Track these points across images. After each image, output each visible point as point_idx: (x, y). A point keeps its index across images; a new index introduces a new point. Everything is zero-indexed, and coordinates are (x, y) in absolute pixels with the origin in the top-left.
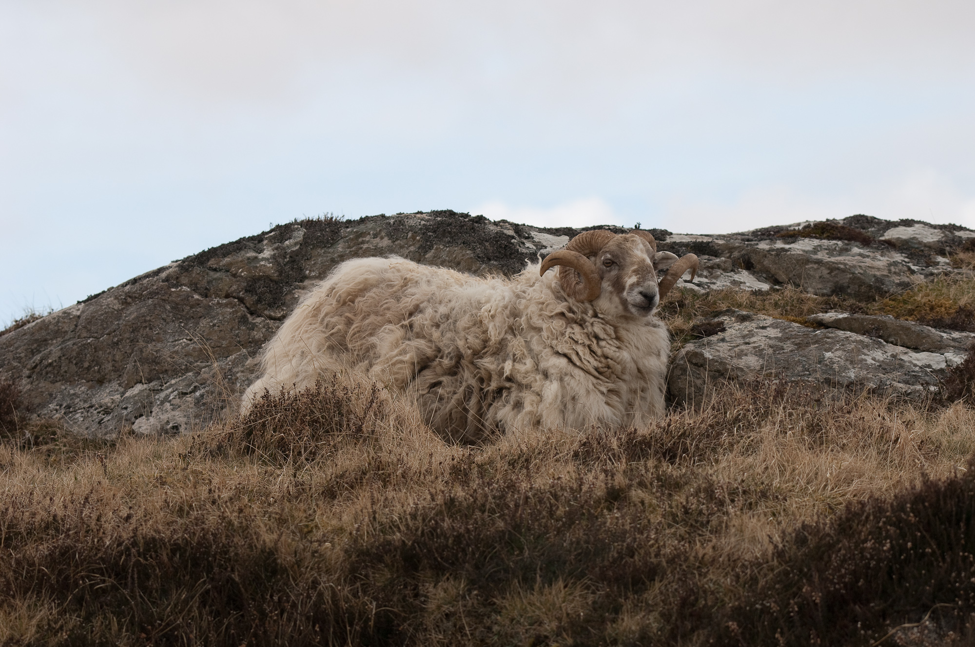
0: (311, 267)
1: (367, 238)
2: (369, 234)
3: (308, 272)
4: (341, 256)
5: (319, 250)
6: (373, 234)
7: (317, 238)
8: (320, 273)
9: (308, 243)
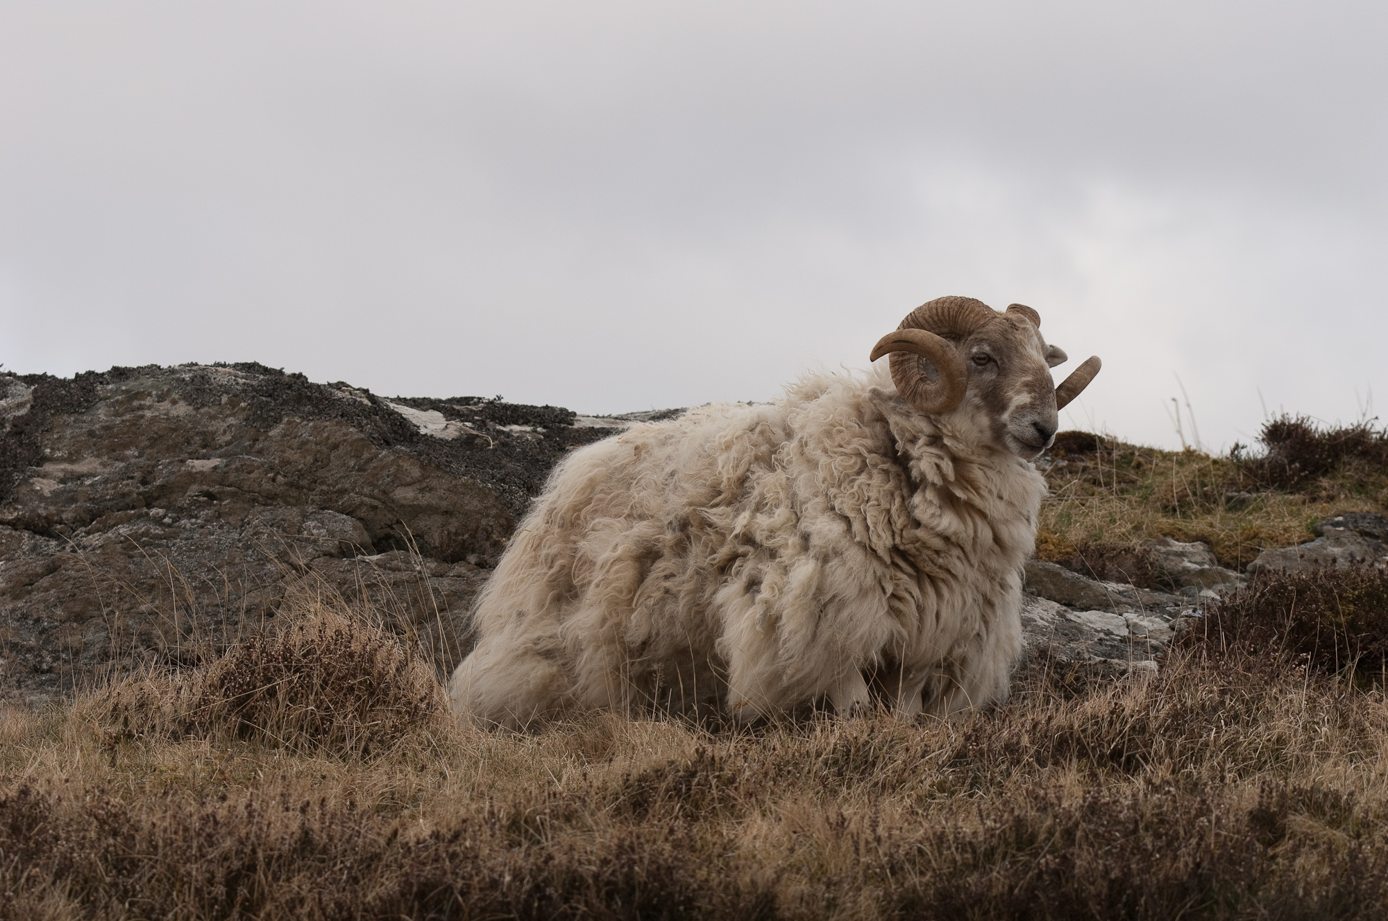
0: (53, 443)
1: (148, 401)
2: (150, 394)
3: (48, 451)
4: (106, 428)
5: (65, 417)
6: (157, 396)
7: (61, 398)
8: (70, 454)
9: (45, 404)
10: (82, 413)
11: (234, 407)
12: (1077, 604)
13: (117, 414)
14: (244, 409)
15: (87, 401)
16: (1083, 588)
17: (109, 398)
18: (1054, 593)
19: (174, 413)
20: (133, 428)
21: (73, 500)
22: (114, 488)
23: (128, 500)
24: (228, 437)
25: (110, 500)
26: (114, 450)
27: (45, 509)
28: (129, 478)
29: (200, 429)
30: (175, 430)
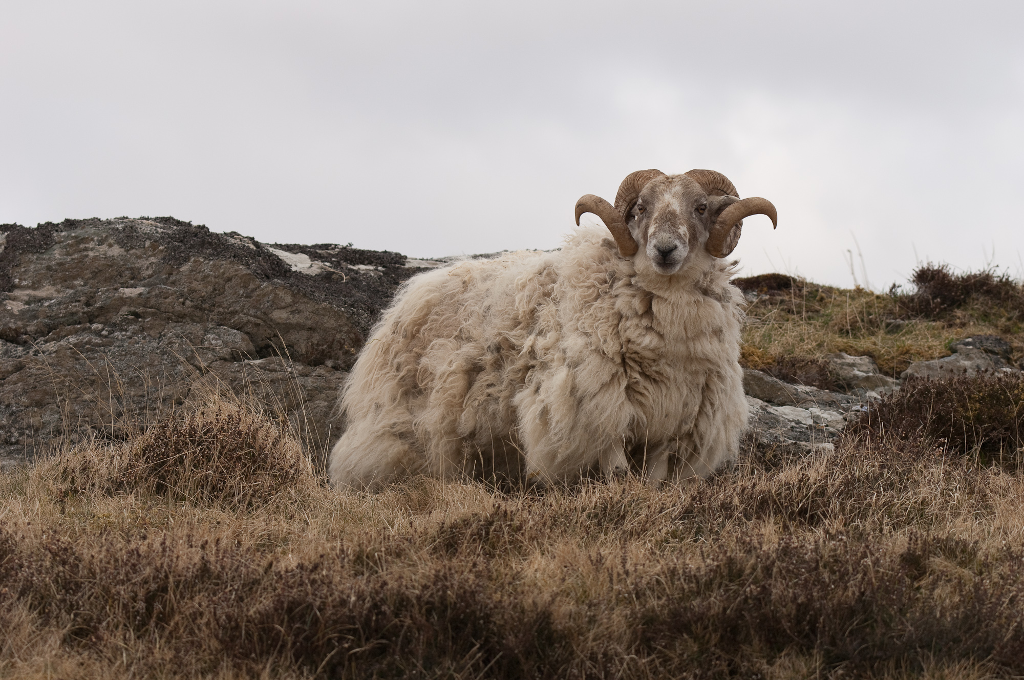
0: (21, 275)
2: (92, 240)
4: (60, 264)
5: (30, 256)
6: (98, 241)
7: (27, 242)
8: (33, 283)
9: (15, 246)
10: (42, 253)
11: (154, 250)
12: (776, 401)
13: (68, 254)
14: (162, 251)
15: (46, 244)
16: (780, 389)
17: (62, 242)
18: (758, 393)
19: (110, 253)
20: (80, 265)
21: (35, 317)
22: (65, 308)
23: (75, 318)
24: (150, 272)
25: (62, 317)
26: (66, 281)
27: (15, 323)
28: (77, 301)
29: (129, 265)
30: (111, 266)
